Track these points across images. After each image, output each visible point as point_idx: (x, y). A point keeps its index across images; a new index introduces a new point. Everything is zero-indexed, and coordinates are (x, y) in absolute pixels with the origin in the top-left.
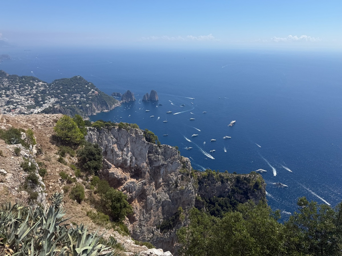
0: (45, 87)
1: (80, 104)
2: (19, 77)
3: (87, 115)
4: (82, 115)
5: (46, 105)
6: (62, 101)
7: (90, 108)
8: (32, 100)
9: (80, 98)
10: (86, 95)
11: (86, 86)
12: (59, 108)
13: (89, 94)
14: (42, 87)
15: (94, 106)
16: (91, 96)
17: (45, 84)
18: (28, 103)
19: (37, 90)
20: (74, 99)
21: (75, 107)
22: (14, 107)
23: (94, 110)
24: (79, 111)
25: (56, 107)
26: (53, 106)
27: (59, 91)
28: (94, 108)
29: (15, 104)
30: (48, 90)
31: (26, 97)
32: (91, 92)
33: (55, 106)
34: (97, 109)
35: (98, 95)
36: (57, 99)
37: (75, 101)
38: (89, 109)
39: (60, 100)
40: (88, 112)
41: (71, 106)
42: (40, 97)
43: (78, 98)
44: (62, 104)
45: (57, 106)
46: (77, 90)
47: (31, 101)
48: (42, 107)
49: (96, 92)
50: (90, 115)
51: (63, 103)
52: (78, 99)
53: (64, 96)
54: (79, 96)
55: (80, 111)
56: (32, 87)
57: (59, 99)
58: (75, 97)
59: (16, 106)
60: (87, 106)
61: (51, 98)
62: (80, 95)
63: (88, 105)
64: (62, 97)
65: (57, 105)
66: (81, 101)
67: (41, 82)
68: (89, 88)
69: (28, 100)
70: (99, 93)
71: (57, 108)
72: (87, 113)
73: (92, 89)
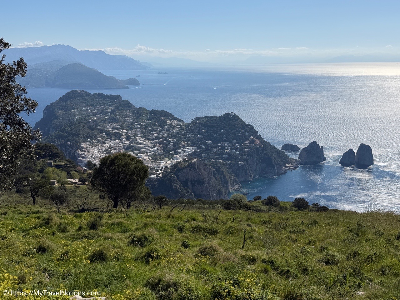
0: (181, 128)
1: (228, 159)
2: (147, 111)
3: (237, 179)
5: (178, 156)
6: (202, 153)
7: (245, 167)
8: (159, 146)
10: (241, 145)
11: (243, 131)
12: (198, 163)
13: (246, 144)
14: (177, 128)
16: (249, 147)
17: (181, 123)
18: (154, 152)
19: (168, 132)
20: (221, 150)
21: (220, 164)
25: (193, 161)
26: (190, 159)
27: (199, 136)
29: (136, 152)
30: (185, 133)
31: (153, 142)
32: (248, 141)
33: (192, 159)
35: (260, 145)
36: (196, 148)
37: (222, 153)
38: (243, 170)
39: (200, 150)
41: (216, 162)
42: (172, 143)
43: (227, 149)
44: (202, 157)
45: (195, 160)
46: (227, 136)
47: (158, 149)
48: (173, 159)
51: (203, 155)
52: (227, 151)
53: (205, 144)
54: (229, 146)
56: (162, 127)
57: (198, 148)
58: (223, 148)
60: (241, 163)
61: (187, 146)
62: (230, 144)
64: (203, 147)
65: (195, 158)
66: (231, 155)
67: (175, 120)
68: (247, 134)
69: (154, 147)
70: (261, 143)
71: (195, 163)
73: (250, 136)
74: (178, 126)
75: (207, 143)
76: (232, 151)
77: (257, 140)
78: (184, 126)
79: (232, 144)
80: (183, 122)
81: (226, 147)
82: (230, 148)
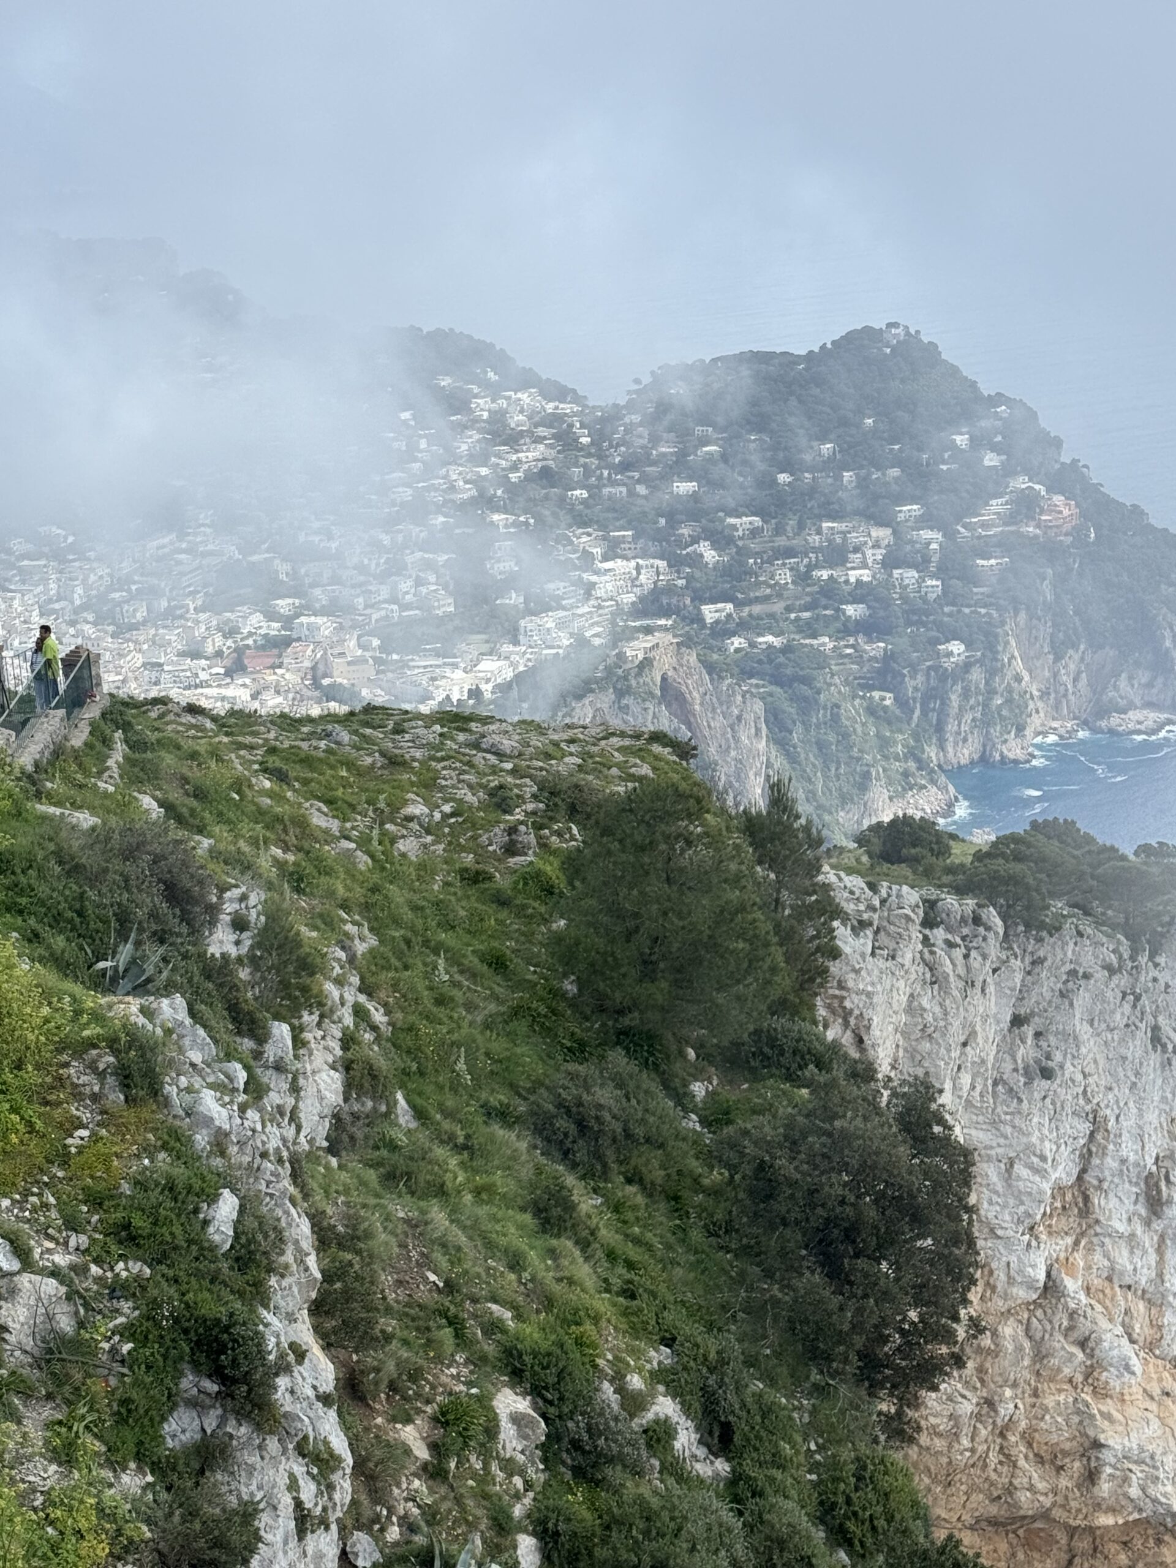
0: (565, 440)
1: (869, 628)
3: (932, 753)
4: (884, 743)
5: (549, 621)
6: (700, 598)
7: (976, 675)
8: (429, 565)
9: (890, 562)
10: (950, 535)
11: (962, 440)
12: (665, 663)
13: (984, 525)
14: (539, 440)
15: (1019, 665)
16: (1003, 545)
17: (566, 408)
18: (394, 600)
19: (484, 471)
20: (825, 574)
21: (820, 660)
22: (274, 628)
23: (1009, 701)
24: (852, 710)
25: (635, 650)
26: (619, 636)
27: (684, 487)
28: (1018, 679)
29: (284, 605)
30: (588, 472)
31: (386, 539)
32: (997, 505)
33: (630, 634)
34: (1044, 694)
35: (1078, 533)
36: (662, 564)
37: (831, 593)
38: (966, 694)
39: (689, 578)
40: (951, 727)
41: (786, 649)
43: (865, 565)
44: (699, 619)
45: (648, 641)
46: (863, 483)
47: (419, 582)
48: (516, 642)
49: (1063, 507)
50: (965, 754)
51: (710, 613)
52: (865, 575)
53: (721, 539)
54: (876, 545)
55: (872, 710)
57: (675, 563)
58: (837, 555)
59: (288, 622)
60: (950, 654)
61: (606, 558)
62: (883, 534)
63: (956, 647)
64: (709, 554)
65: (648, 630)
66: (886, 603)
67: (524, 386)
68: (991, 460)
69: (396, 568)
70: (1084, 515)
71: (646, 664)
72: (940, 728)
73: (1014, 474)
74: (541, 431)
75: (734, 527)
76: (896, 573)
77: (1058, 499)
78: (581, 423)
79: (894, 533)
80: (577, 399)
81: (856, 550)
82: (879, 554)
